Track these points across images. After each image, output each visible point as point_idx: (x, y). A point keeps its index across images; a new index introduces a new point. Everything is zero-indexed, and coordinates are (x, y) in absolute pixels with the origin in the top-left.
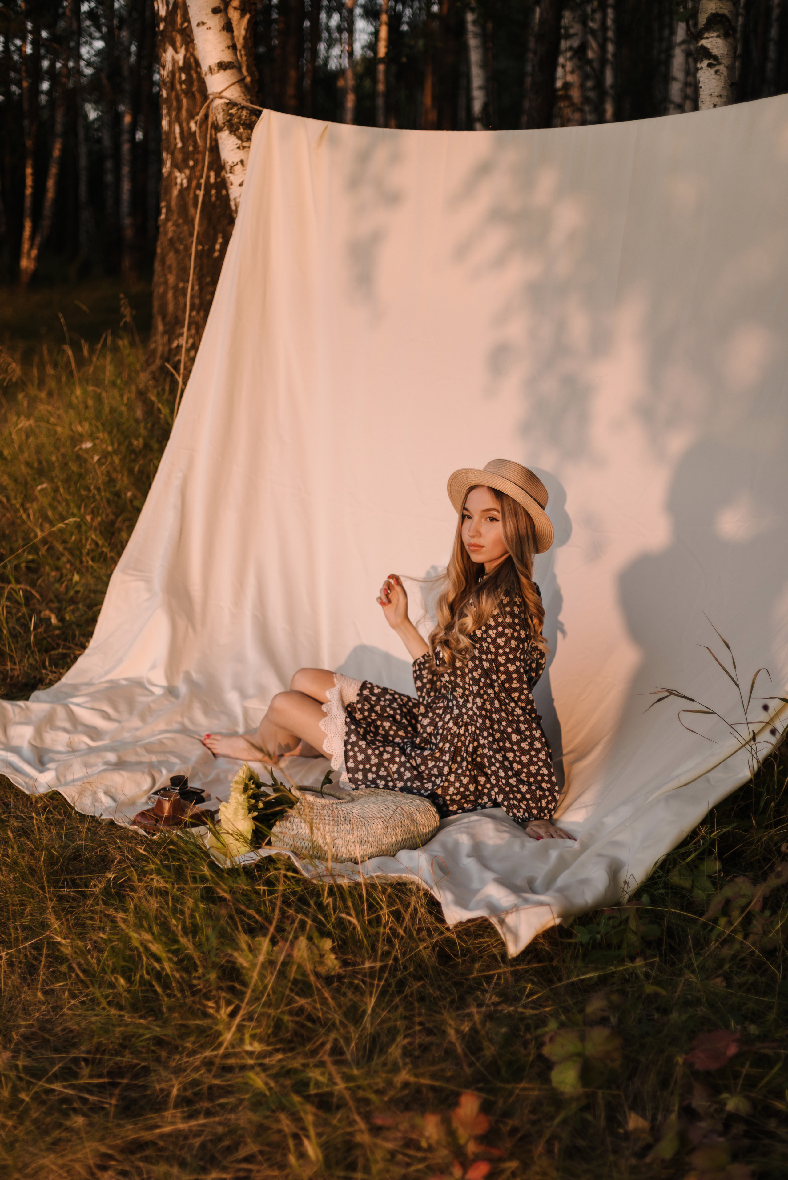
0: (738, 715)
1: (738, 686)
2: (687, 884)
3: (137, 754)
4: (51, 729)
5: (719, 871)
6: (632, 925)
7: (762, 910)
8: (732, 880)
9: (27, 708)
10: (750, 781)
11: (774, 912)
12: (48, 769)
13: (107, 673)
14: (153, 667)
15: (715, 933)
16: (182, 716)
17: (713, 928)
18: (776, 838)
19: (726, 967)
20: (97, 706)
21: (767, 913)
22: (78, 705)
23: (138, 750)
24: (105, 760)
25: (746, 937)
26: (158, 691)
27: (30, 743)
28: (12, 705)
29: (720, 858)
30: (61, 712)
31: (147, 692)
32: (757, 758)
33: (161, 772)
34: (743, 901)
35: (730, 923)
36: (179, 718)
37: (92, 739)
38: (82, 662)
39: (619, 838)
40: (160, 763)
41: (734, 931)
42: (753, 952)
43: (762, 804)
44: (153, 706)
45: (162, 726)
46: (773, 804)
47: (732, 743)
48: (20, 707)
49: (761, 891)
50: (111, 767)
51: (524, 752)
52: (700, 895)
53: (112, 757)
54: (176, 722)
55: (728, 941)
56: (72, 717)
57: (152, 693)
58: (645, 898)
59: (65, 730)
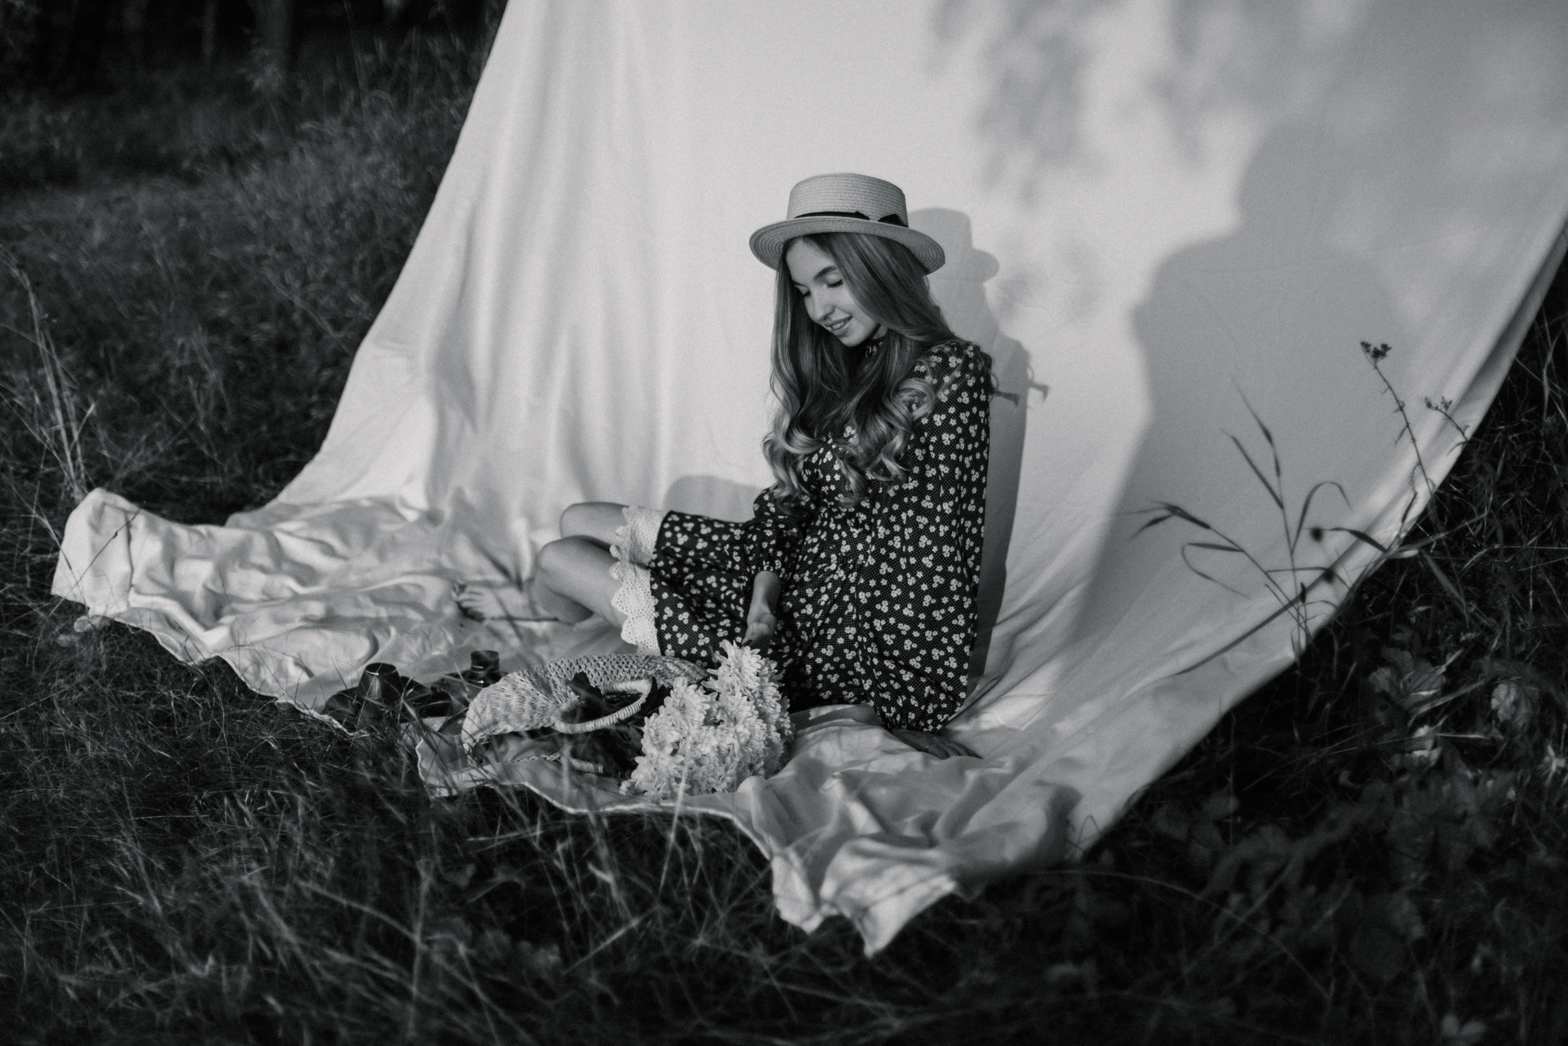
0: (1279, 558)
1: (1281, 505)
2: (1179, 832)
3: (358, 605)
4: (241, 566)
5: (1235, 814)
6: (1082, 901)
7: (1303, 883)
8: (1254, 830)
9: (210, 535)
10: (1293, 667)
11: (1322, 888)
12: (222, 624)
13: (343, 490)
14: (409, 481)
15: (1219, 922)
16: (439, 552)
17: (1217, 913)
18: (1331, 761)
19: (1239, 978)
20: (316, 534)
21: (1311, 890)
22: (289, 533)
23: (361, 599)
24: (307, 613)
25: (1273, 928)
26: (411, 516)
27: (205, 587)
28: (189, 531)
29: (1238, 792)
30: (260, 543)
31: (395, 518)
32: (1306, 629)
33: (389, 633)
34: (1269, 867)
35: (1248, 902)
36: (433, 555)
37: (302, 582)
38: (310, 473)
39: (1075, 753)
40: (392, 620)
41: (1255, 918)
42: (1284, 957)
43: (1312, 705)
44: (400, 537)
45: (406, 566)
46: (1328, 706)
47: (1268, 603)
48: (199, 534)
49: (1304, 849)
50: (310, 624)
51: (932, 624)
52: (1200, 852)
53: (317, 609)
54: (429, 561)
55: (1241, 934)
56: (278, 553)
57: (402, 518)
58: (1107, 858)
59: (263, 569)
